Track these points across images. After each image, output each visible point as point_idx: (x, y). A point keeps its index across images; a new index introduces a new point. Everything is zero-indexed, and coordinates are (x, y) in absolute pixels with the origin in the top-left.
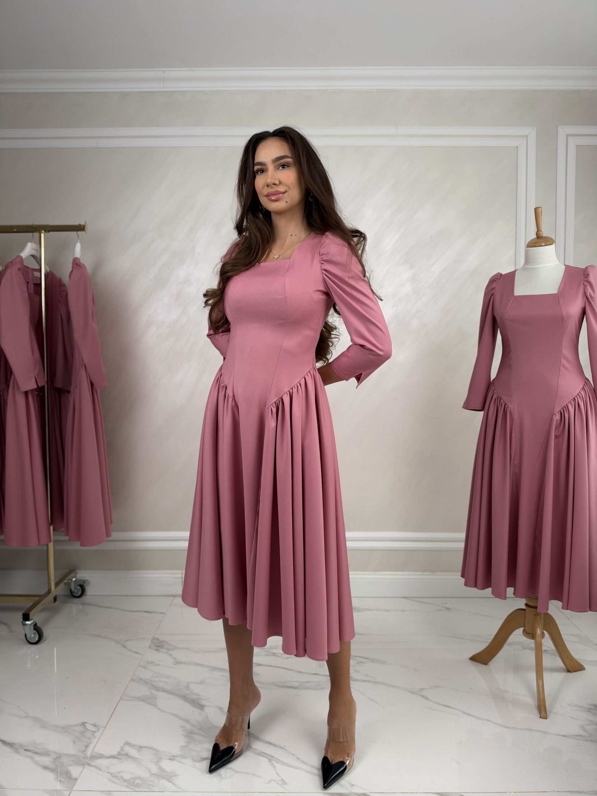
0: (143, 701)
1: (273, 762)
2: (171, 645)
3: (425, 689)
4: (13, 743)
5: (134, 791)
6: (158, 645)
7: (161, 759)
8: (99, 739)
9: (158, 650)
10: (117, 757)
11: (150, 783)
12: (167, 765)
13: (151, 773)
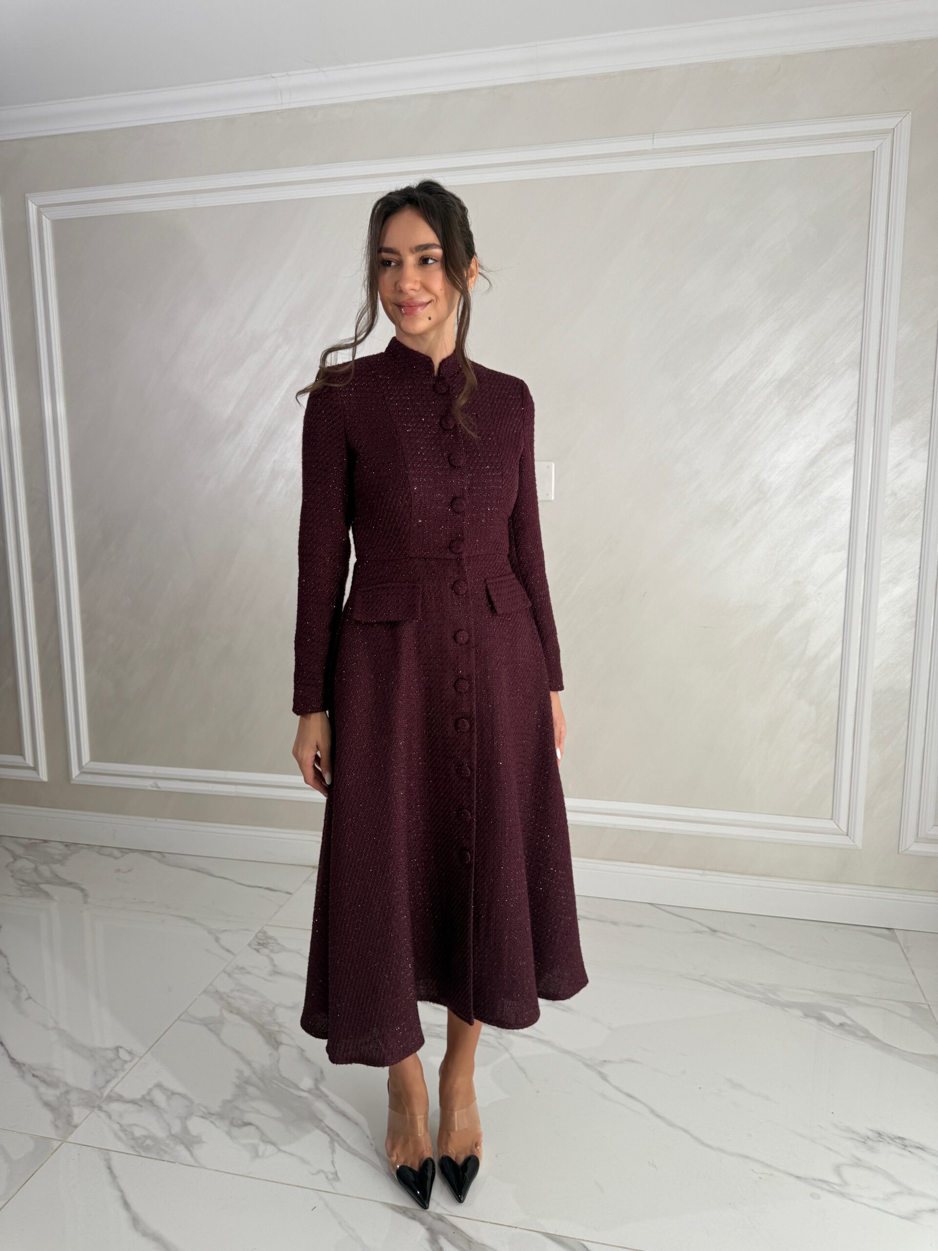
0: (205, 1025)
1: (336, 1144)
2: (278, 944)
3: (610, 1061)
4: (22, 1064)
5: (138, 1154)
6: (261, 942)
7: (190, 1114)
8: (127, 1074)
9: (258, 951)
10: (140, 1103)
11: (163, 1147)
12: (196, 1125)
13: (170, 1133)
